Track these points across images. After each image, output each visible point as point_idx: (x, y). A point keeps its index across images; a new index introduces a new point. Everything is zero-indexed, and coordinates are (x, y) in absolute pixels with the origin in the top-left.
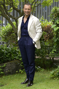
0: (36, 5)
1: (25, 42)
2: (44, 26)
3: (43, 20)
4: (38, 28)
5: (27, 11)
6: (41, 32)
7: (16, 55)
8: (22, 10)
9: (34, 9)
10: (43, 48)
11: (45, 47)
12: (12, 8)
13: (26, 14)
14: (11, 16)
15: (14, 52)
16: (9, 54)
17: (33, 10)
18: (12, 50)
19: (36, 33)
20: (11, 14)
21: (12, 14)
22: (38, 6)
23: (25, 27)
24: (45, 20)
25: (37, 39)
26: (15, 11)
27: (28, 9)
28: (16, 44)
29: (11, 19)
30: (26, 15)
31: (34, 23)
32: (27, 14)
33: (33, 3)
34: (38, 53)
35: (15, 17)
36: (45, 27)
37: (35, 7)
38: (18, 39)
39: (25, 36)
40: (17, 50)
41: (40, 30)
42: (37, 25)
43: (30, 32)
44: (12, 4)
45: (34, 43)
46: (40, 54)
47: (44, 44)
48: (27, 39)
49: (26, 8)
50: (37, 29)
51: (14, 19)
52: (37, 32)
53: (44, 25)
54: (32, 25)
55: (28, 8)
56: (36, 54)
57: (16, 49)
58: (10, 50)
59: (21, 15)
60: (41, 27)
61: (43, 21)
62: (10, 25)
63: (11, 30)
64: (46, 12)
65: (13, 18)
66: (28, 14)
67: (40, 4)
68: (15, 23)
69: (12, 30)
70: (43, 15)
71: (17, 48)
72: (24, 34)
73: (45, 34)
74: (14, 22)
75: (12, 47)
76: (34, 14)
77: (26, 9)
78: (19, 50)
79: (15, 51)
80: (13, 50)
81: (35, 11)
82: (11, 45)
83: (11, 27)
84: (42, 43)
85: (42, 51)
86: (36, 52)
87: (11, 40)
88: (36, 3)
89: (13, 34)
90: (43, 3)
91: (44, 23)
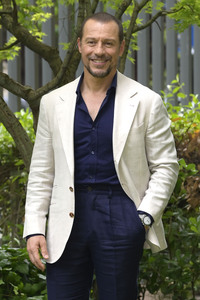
0: (139, 22)
2: (183, 131)
3: (181, 96)
4: (163, 141)
5: (98, 50)
7: (35, 287)
8: (64, 47)
9: (128, 41)
10: (183, 251)
11: (189, 245)
13: (94, 70)
14: (6, 83)
15: (25, 270)
16: (2, 283)
18: (16, 262)
20: (5, 72)
21: (10, 70)
22: (150, 25)
24: (190, 99)
26: (29, 54)
27: (106, 42)
29: (6, 94)
30: (95, 75)
31: (142, 117)
33: (124, 8)
34: (155, 276)
35: (26, 88)
36: (190, 137)
37: (134, 28)
44: (10, 19)
46: (163, 282)
47: (187, 226)
49: (96, 35)
51: (26, 94)
53: (182, 126)
55: (103, 35)
56: (143, 283)
58: (6, 262)
59: (60, 74)
61: (177, 103)
63: (8, 158)
64: (191, 58)
65: (16, 89)
66: (104, 71)
67: (160, 14)
68: (30, 117)
69: (11, 152)
70: (178, 72)
73: (189, 172)
74: (22, 112)
75: (15, 245)
76: (128, 68)
77: (94, 42)
80: (21, 261)
81: (136, 52)
82: (11, 234)
83: (5, 140)
84: (176, 224)
85: (175, 263)
86: (145, 271)
87: (8, 206)
88: (138, 12)
89: (19, 178)
90: (175, 11)
91: (181, 115)
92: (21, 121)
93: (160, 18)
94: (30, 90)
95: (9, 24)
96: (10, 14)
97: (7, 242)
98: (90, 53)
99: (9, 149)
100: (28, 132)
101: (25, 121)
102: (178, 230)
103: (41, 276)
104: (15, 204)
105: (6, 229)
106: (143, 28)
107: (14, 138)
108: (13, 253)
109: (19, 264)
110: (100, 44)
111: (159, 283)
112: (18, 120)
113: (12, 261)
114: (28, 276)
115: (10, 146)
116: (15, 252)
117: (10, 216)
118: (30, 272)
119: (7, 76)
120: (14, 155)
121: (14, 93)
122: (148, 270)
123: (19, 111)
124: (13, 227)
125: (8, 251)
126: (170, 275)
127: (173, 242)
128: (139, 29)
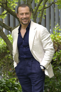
0: (46, 6)
1: (28, 68)
4: (46, 42)
6: (52, 49)
7: (14, 91)
9: (43, 12)
12: (5, 12)
14: (4, 26)
15: (10, 86)
16: (3, 90)
17: (42, 14)
18: (7, 84)
19: (45, 51)
20: (4, 22)
22: (50, 7)
23: (24, 44)
25: (47, 62)
26: (11, 17)
28: (13, 73)
29: (4, 30)
30: (24, 24)
32: (25, 22)
34: (52, 87)
35: (10, 27)
37: (44, 8)
38: (15, 65)
39: (26, 58)
40: (16, 83)
41: (51, 46)
42: (43, 37)
43: (35, 50)
44: (5, 5)
45: (42, 68)
48: (30, 63)
50: (44, 45)
51: (10, 30)
52: (45, 49)
54: (36, 38)
56: (48, 90)
57: (14, 81)
58: (4, 83)
60: (50, 40)
61: (59, 32)
62: (3, 40)
66: (27, 22)
67: (53, 3)
69: (6, 48)
71: (16, 79)
72: (25, 56)
74: (9, 35)
75: (7, 78)
77: (22, 14)
78: (18, 83)
79: (13, 84)
80: (9, 83)
81: (45, 15)
82: (6, 75)
83: (4, 44)
84: (59, 71)
85: (59, 83)
86: (49, 86)
87: (5, 65)
88: (46, 2)
89: (8, 56)
90: (58, 2)
91: (60, 36)
92: (9, 38)
93: (53, 4)
94: (11, 28)
95: (5, 7)
96: (5, 4)
97: (4, 77)
98: (22, 18)
99: (5, 47)
100: (11, 42)
101: (10, 38)
102: (59, 73)
103: (15, 88)
104: (7, 65)
105: (4, 73)
106: (47, 7)
107: (7, 43)
108: (6, 80)
109: (8, 84)
110: (24, 14)
111: (53, 90)
112: (8, 38)
113: (6, 83)
114: (11, 88)
115: (5, 46)
116: (7, 80)
117: (6, 69)
118: (12, 86)
119: (4, 24)
120: (6, 49)
121: (6, 29)
122: (50, 86)
123: (8, 35)
124: (6, 72)
125: (5, 80)
126: (57, 87)
127: (58, 77)
128: (46, 8)
